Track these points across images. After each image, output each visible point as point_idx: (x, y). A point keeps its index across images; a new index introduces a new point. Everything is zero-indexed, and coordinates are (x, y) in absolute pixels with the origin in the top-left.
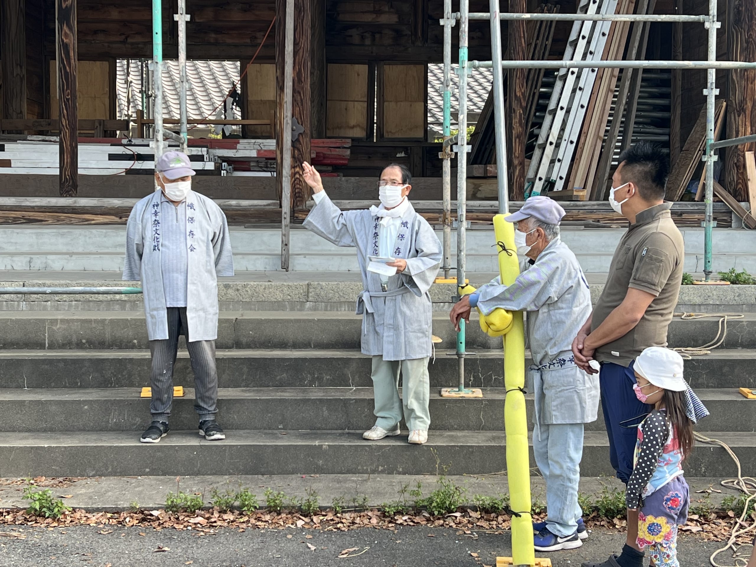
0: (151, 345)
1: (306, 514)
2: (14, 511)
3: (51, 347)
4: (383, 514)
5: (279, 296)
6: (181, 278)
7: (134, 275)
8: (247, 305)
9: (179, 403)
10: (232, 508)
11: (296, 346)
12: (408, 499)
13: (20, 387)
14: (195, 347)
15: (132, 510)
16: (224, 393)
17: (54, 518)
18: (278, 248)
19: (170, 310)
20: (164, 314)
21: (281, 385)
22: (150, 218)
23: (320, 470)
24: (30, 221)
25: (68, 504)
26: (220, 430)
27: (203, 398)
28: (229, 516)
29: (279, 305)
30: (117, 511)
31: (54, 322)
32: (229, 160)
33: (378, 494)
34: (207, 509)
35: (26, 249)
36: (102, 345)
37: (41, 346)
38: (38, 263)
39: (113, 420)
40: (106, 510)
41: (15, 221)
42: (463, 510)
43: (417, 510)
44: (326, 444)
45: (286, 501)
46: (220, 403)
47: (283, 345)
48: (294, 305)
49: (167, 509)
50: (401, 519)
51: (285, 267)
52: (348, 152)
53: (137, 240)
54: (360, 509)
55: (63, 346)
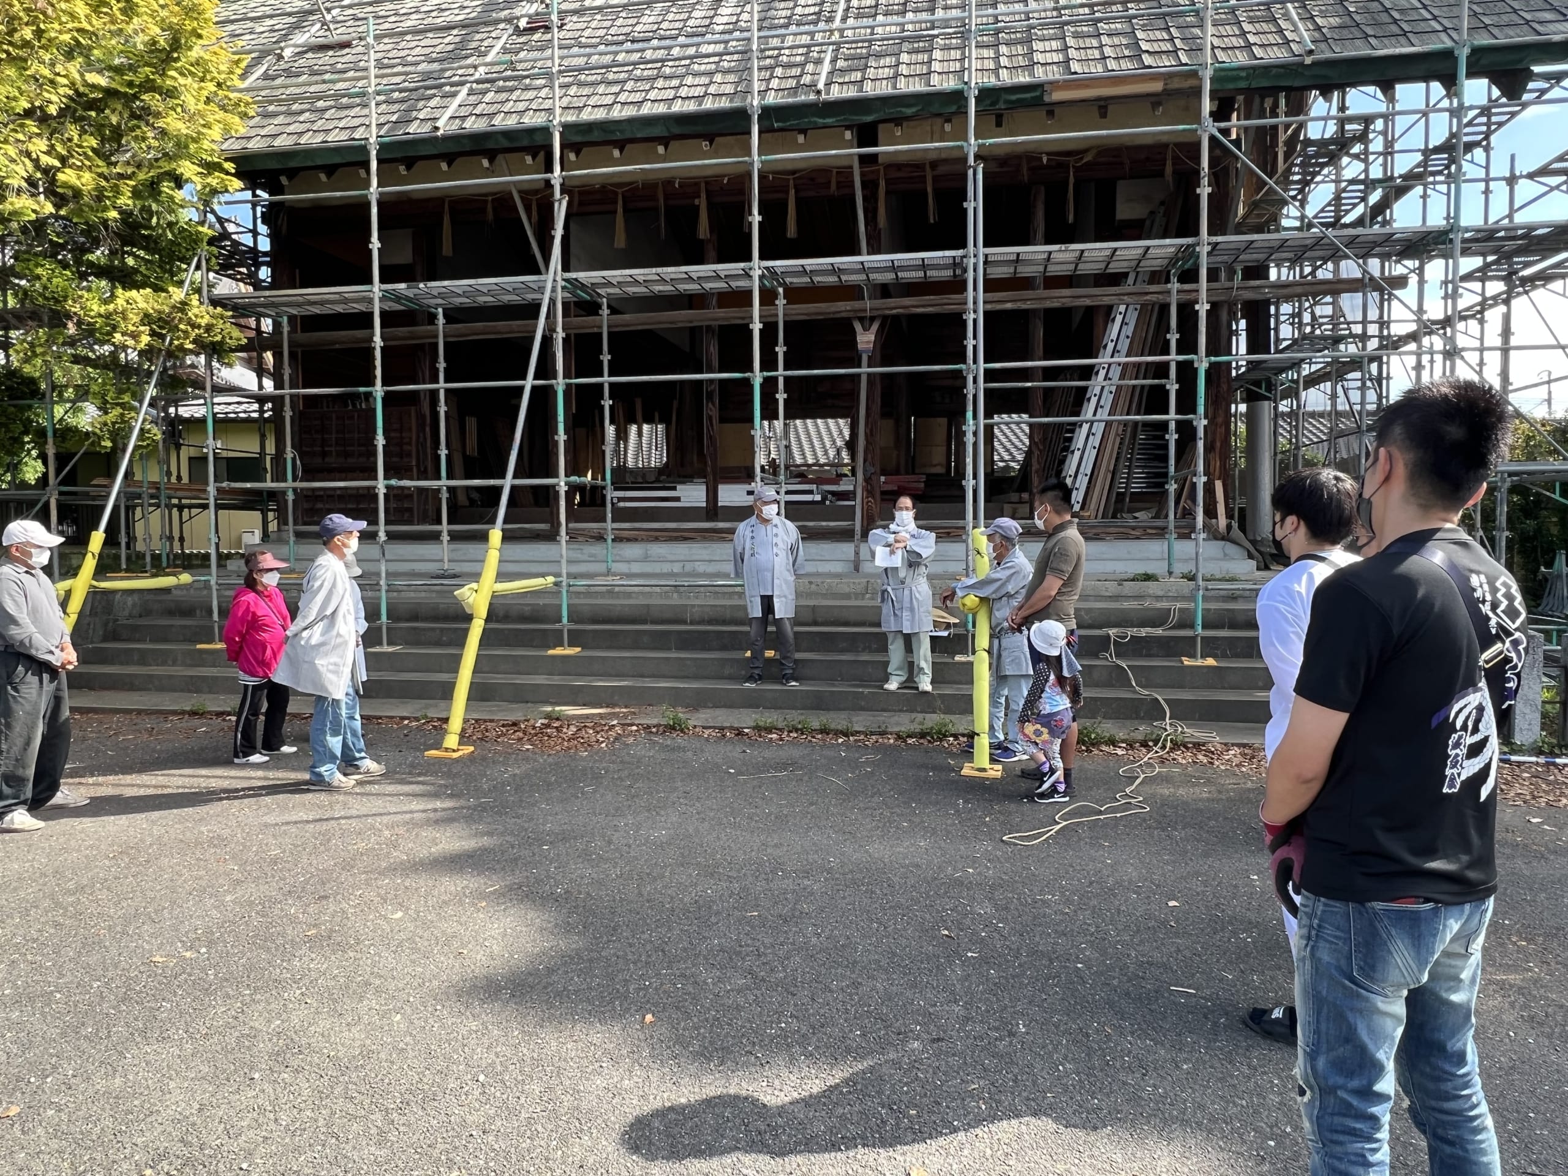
0: (750, 621)
1: (846, 735)
2: (657, 726)
3: (692, 623)
4: (899, 737)
5: (847, 590)
6: (769, 575)
7: (738, 574)
8: (824, 596)
9: (770, 661)
10: (797, 730)
11: (856, 624)
12: (916, 728)
13: (669, 649)
14: (778, 622)
15: (731, 728)
16: (798, 656)
17: (682, 731)
18: (852, 556)
19: (762, 597)
20: (759, 600)
21: (842, 651)
22: (748, 534)
23: (863, 709)
24: (686, 539)
25: (691, 723)
26: (796, 680)
27: (785, 658)
28: (794, 735)
29: (847, 596)
30: (722, 729)
31: (693, 606)
32: (833, 493)
33: (898, 724)
34: (781, 730)
35: (682, 558)
36: (724, 622)
37: (684, 622)
38: (689, 567)
39: (727, 671)
40: (714, 728)
41: (676, 539)
42: (956, 736)
43: (923, 735)
44: (867, 691)
45: (833, 726)
46: (796, 661)
47: (846, 624)
48: (857, 596)
49: (754, 728)
50: (910, 741)
51: (857, 569)
52: (922, 485)
53: (740, 550)
54: (883, 734)
55: (699, 623)
